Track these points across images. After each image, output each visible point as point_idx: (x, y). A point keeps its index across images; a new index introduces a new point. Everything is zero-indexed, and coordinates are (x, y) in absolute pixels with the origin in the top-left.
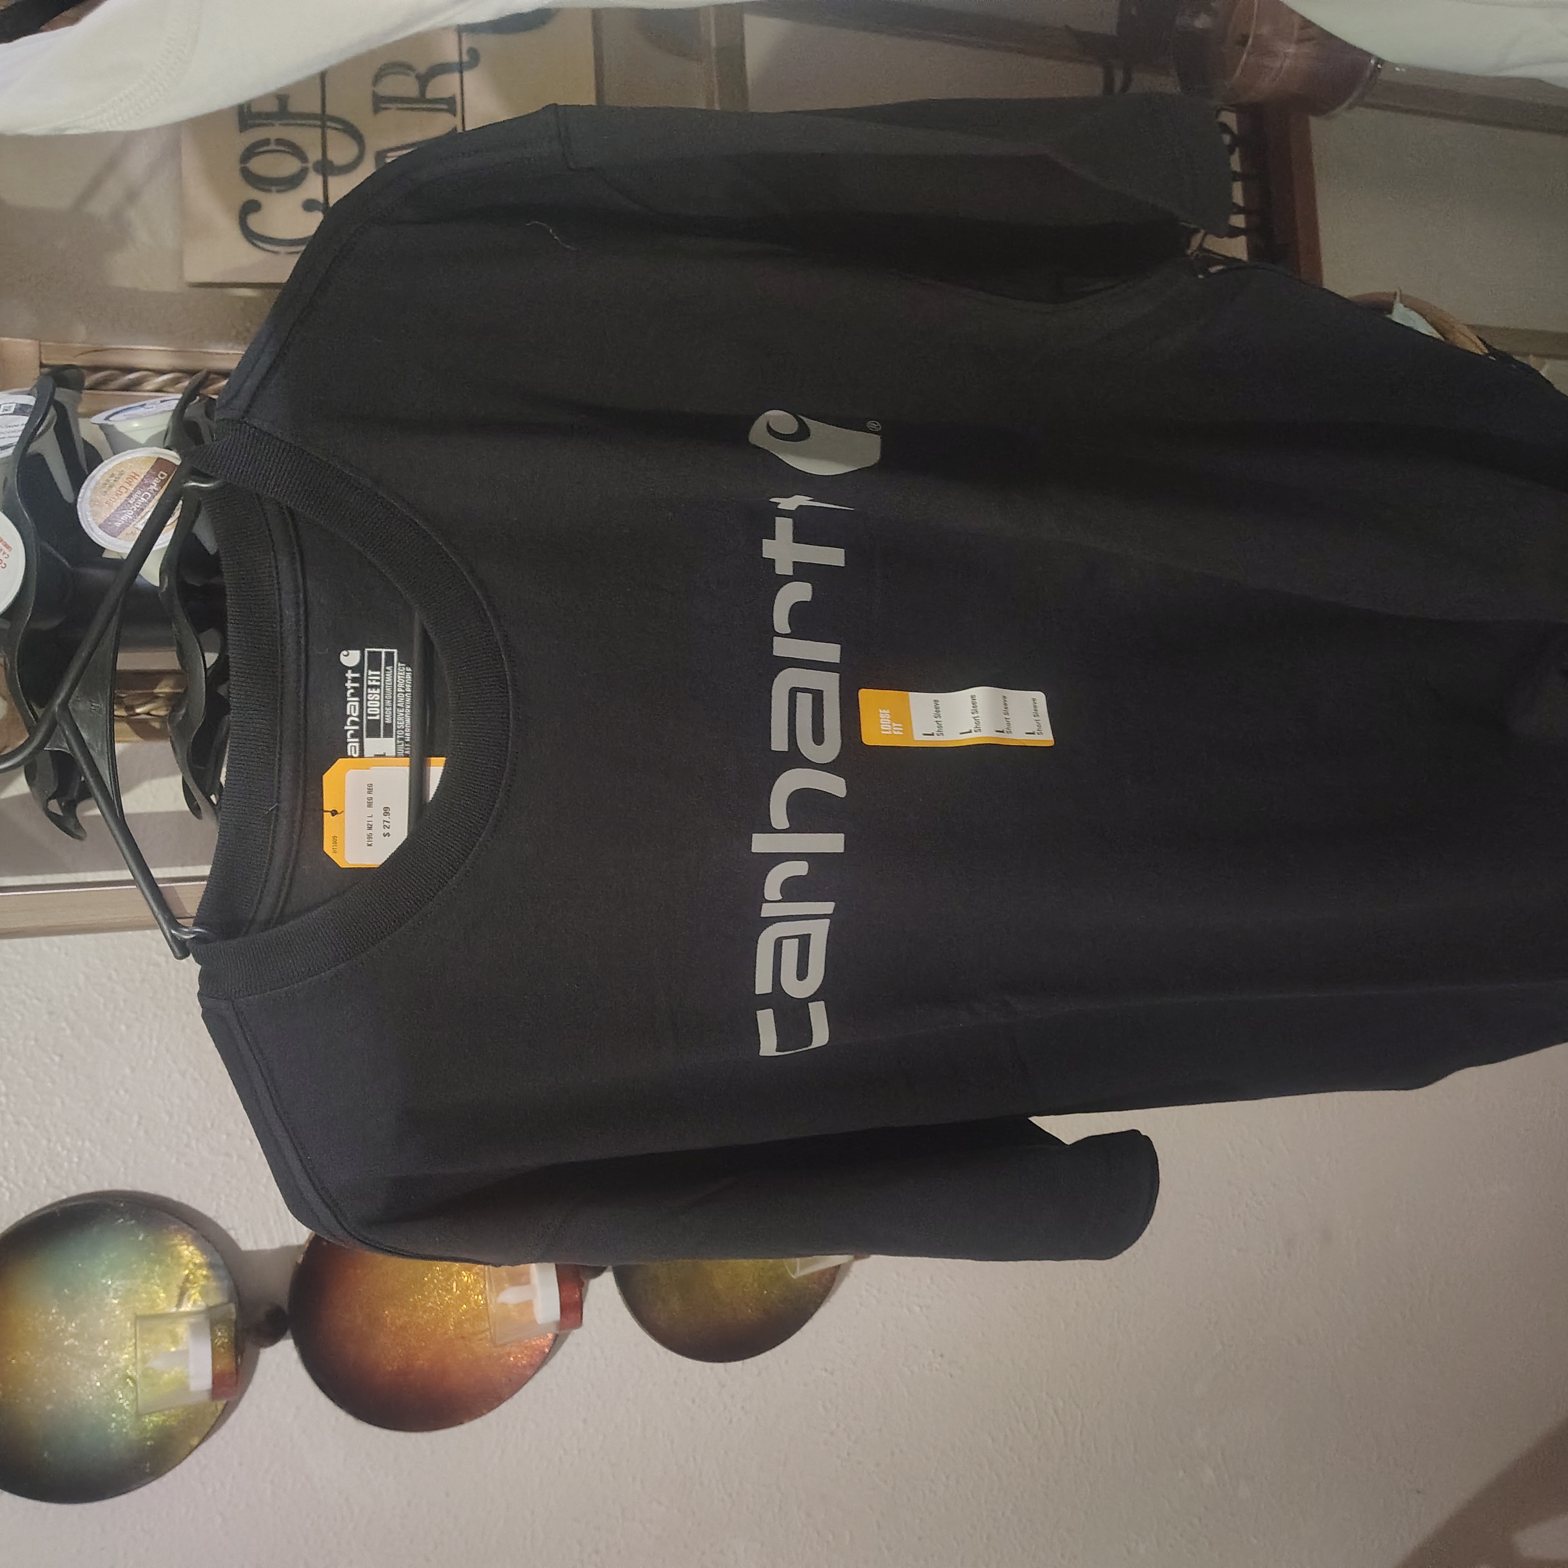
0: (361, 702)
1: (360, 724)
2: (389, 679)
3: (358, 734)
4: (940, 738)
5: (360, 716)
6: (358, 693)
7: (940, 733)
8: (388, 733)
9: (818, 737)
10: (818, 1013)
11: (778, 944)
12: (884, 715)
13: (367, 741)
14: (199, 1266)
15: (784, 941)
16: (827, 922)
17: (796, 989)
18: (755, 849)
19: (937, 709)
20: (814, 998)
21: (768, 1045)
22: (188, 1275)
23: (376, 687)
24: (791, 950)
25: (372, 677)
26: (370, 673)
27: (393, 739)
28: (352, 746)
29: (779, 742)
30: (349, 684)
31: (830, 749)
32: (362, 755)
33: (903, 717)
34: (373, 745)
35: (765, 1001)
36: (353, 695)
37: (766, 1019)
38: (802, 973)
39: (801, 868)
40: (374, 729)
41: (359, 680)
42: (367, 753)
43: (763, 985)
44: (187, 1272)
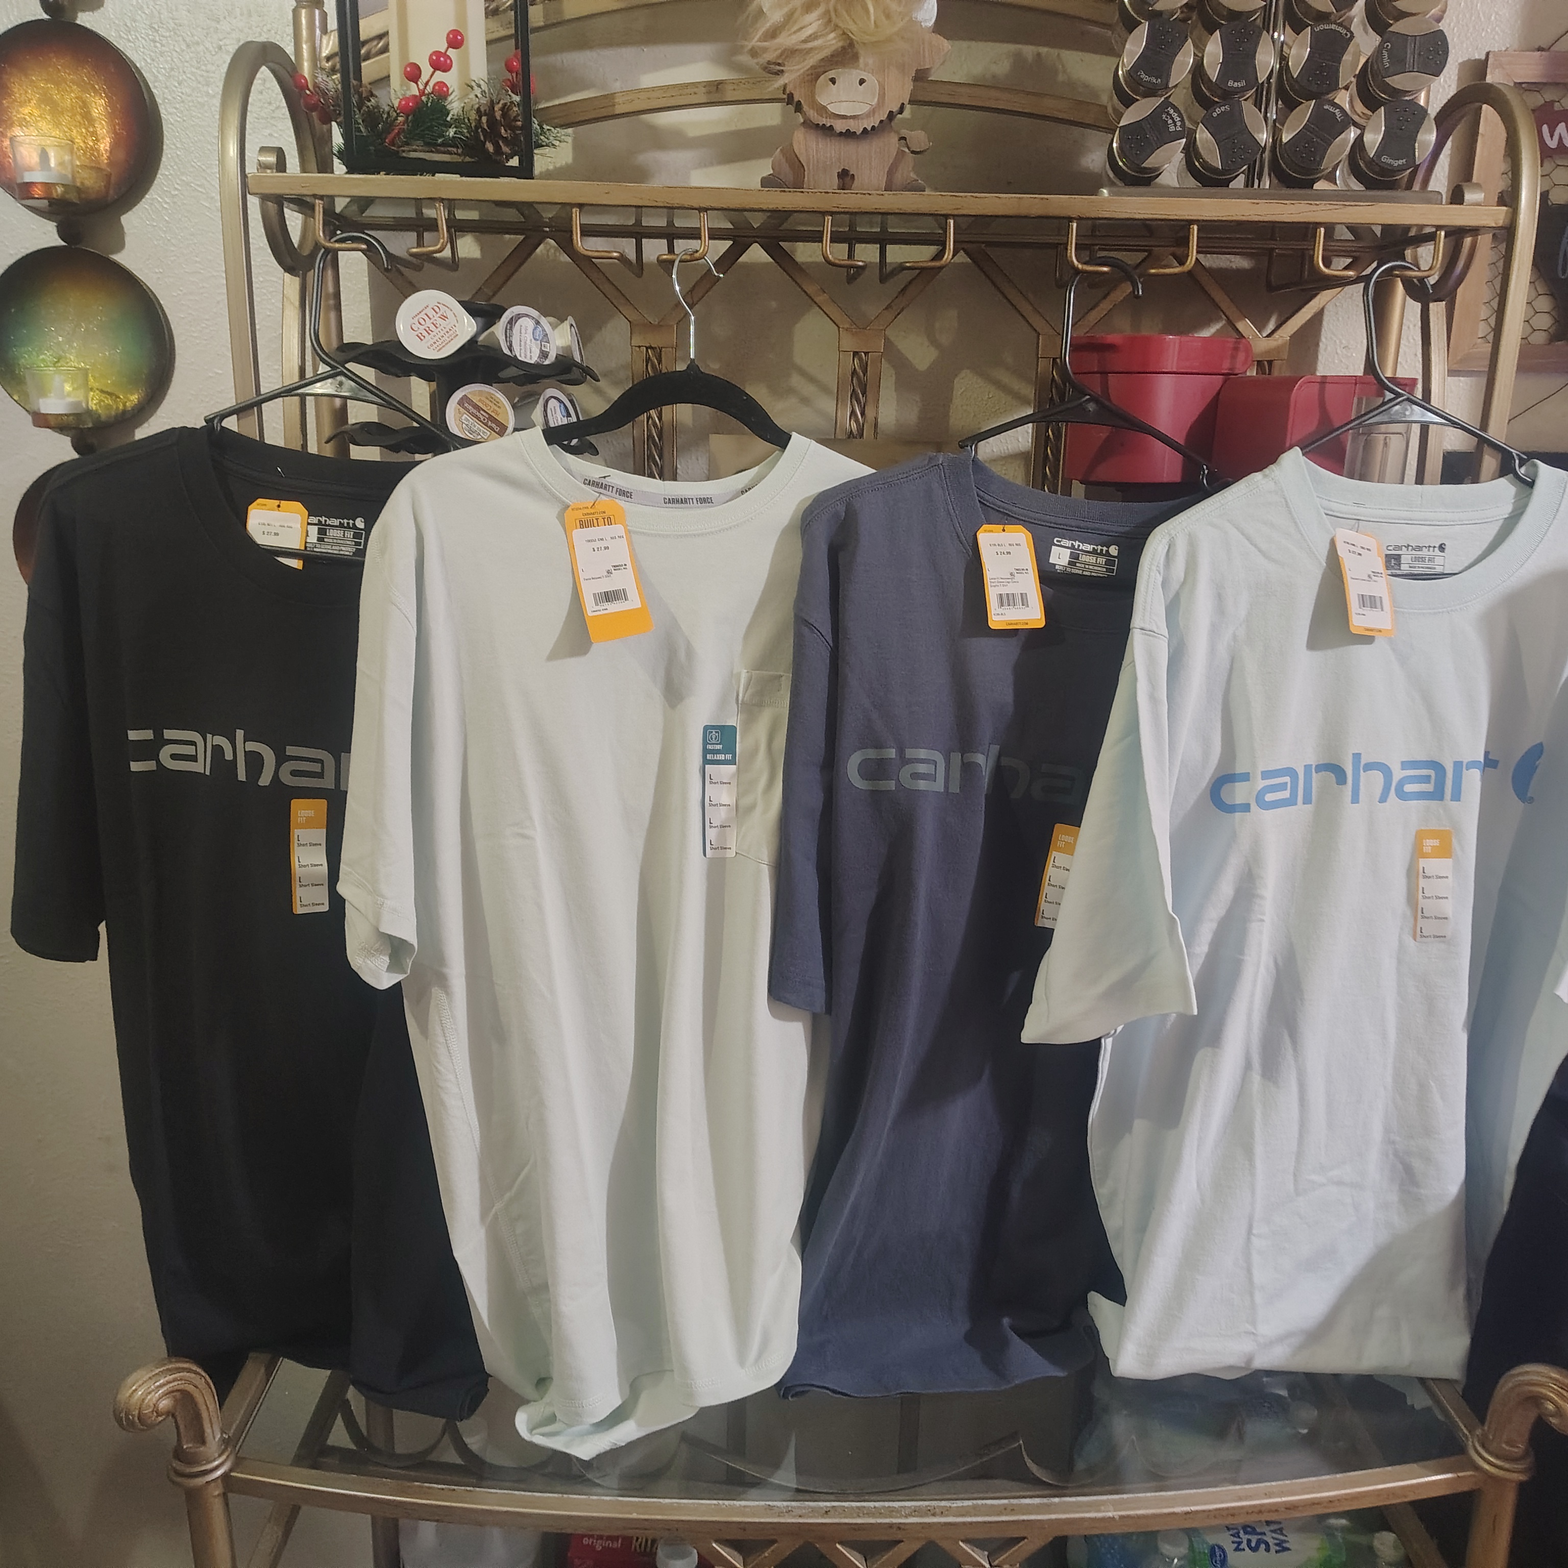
0: (336, 526)
1: (326, 525)
2: (348, 542)
3: (320, 523)
4: (296, 845)
5: (329, 525)
6: (341, 525)
7: (299, 845)
8: (319, 539)
9: (294, 773)
10: (150, 765)
11: (193, 743)
12: (311, 813)
13: (316, 528)
14: (124, 405)
15: (194, 747)
16: (203, 772)
17: (165, 753)
18: (238, 731)
19: (316, 845)
20: (158, 762)
21: (133, 735)
22: (119, 398)
23: (344, 535)
24: (189, 750)
25: (350, 534)
26: (352, 533)
27: (316, 541)
28: (314, 520)
29: (291, 750)
30: (346, 521)
31: (286, 778)
32: (309, 524)
33: (309, 824)
34: (314, 531)
35: (159, 734)
36: (340, 522)
37: (148, 735)
38: (174, 757)
39: (229, 756)
40: (322, 532)
41: (348, 527)
42: (309, 526)
43: (168, 734)
44: (122, 397)
